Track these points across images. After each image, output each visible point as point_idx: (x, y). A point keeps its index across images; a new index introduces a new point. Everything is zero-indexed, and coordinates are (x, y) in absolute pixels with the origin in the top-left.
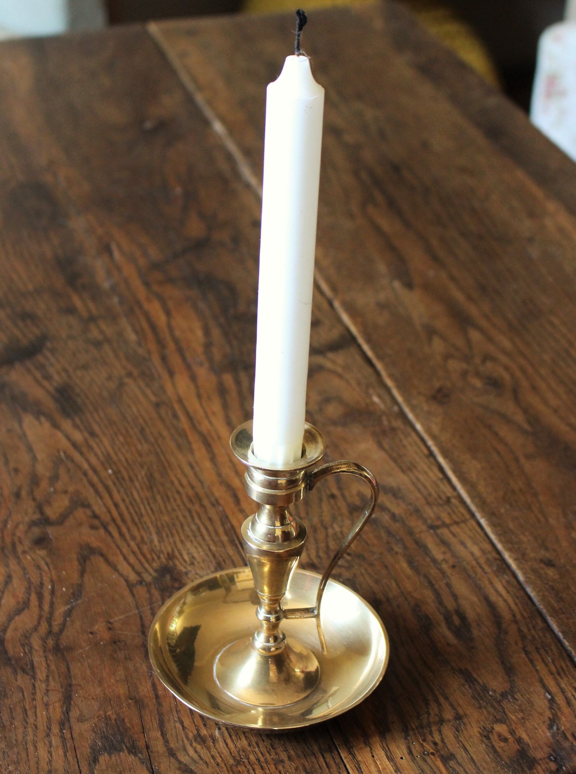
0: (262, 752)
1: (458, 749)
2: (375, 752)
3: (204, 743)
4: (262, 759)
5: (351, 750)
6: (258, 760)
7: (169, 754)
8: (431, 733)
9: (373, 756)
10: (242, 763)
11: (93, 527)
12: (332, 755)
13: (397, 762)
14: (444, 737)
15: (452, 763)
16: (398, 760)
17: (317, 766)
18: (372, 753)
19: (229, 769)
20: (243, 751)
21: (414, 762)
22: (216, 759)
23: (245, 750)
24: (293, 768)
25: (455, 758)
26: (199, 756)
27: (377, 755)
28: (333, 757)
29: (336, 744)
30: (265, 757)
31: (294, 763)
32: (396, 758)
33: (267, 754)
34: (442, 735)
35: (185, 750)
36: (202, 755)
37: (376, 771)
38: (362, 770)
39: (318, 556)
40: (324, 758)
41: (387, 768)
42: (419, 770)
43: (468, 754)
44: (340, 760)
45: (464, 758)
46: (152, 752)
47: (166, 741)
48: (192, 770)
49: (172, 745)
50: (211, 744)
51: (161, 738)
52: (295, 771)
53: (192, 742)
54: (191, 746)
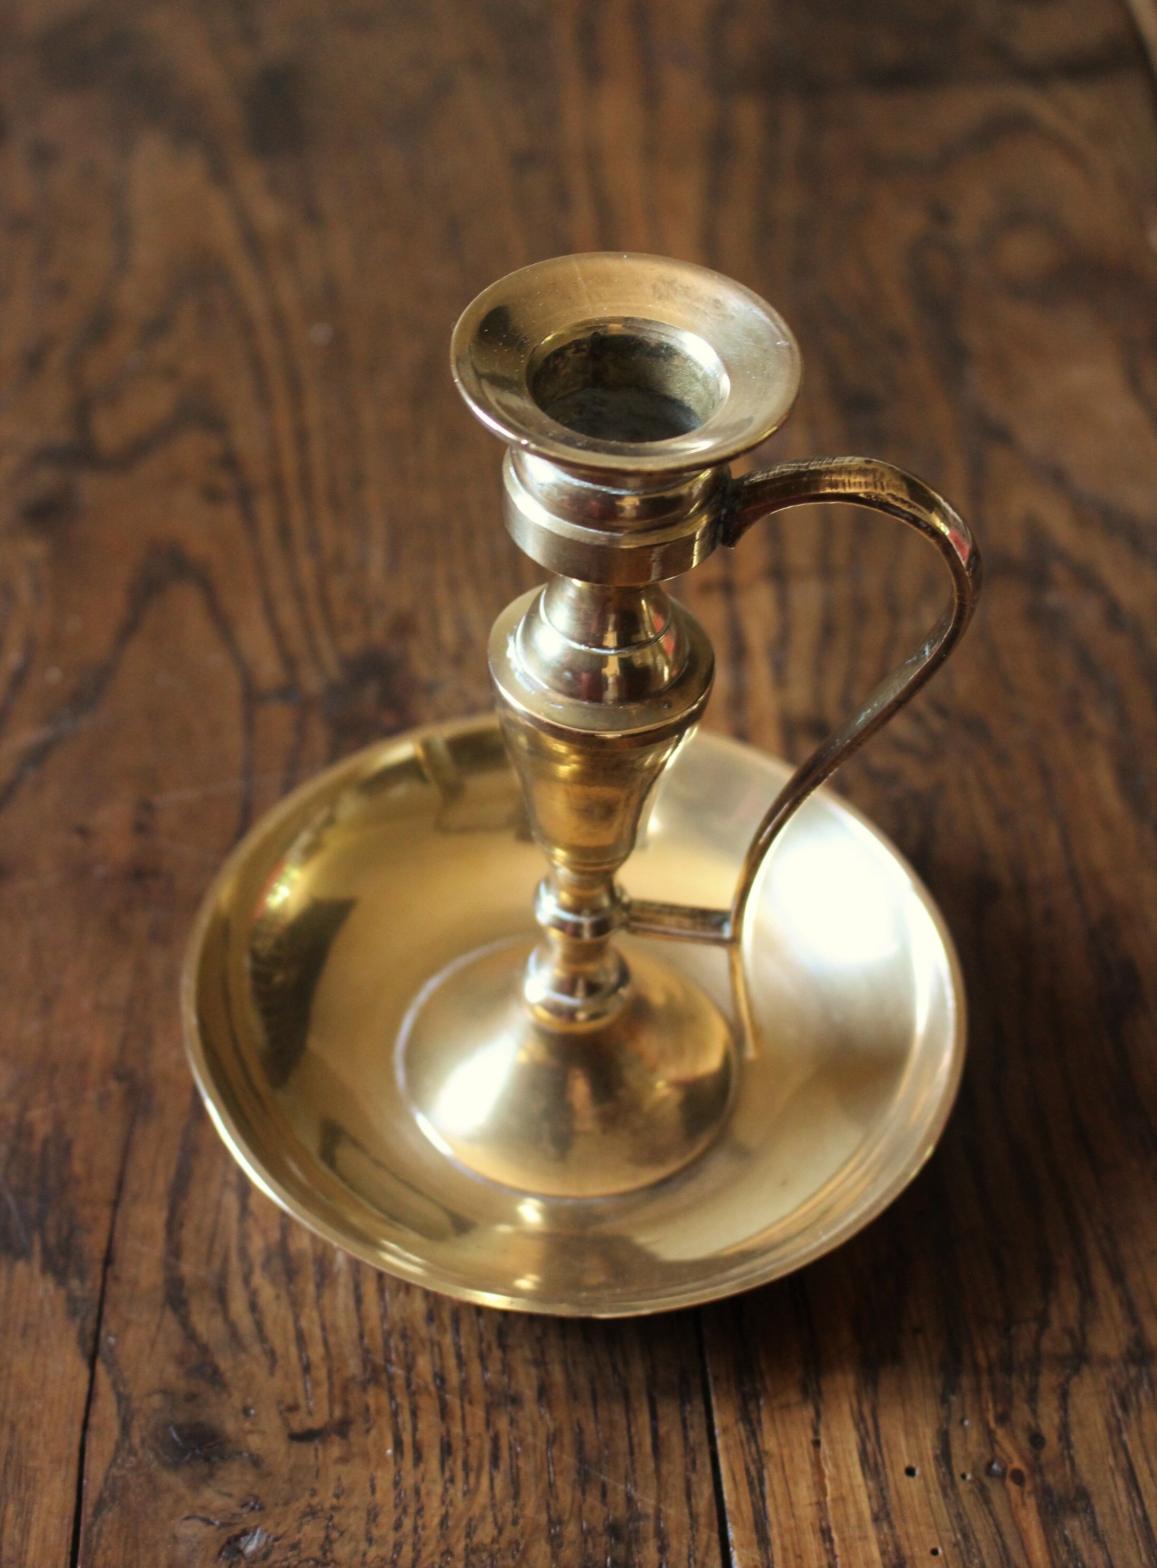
0: (463, 1351)
1: (1109, 1475)
2: (828, 1428)
3: (291, 1280)
4: (454, 1378)
5: (752, 1406)
6: (441, 1378)
7: (168, 1297)
8: (1032, 1397)
9: (817, 1443)
10: (384, 1378)
12: (682, 1411)
13: (891, 1485)
14: (1073, 1418)
15: (1074, 1527)
16: (896, 1476)
17: (622, 1445)
18: (816, 1432)
19: (337, 1391)
20: (404, 1336)
21: (945, 1495)
22: (307, 1347)
23: (409, 1333)
24: (542, 1432)
25: (1089, 1509)
26: (259, 1326)
27: (831, 1442)
28: (684, 1421)
29: (709, 1370)
30: (467, 1374)
31: (551, 1414)
32: (892, 1469)
33: (476, 1365)
34: (1065, 1410)
35: (222, 1296)
36: (269, 1324)
37: (811, 1504)
38: (767, 1489)
40: (654, 1416)
41: (851, 1499)
42: (954, 1530)
43: (1137, 1501)
44: (704, 1436)
45: (1117, 1516)
46: (117, 1279)
47: (175, 1250)
48: (216, 1371)
49: (188, 1268)
50: (311, 1289)
51: (161, 1234)
52: (544, 1447)
53: (252, 1270)
54: (246, 1281)
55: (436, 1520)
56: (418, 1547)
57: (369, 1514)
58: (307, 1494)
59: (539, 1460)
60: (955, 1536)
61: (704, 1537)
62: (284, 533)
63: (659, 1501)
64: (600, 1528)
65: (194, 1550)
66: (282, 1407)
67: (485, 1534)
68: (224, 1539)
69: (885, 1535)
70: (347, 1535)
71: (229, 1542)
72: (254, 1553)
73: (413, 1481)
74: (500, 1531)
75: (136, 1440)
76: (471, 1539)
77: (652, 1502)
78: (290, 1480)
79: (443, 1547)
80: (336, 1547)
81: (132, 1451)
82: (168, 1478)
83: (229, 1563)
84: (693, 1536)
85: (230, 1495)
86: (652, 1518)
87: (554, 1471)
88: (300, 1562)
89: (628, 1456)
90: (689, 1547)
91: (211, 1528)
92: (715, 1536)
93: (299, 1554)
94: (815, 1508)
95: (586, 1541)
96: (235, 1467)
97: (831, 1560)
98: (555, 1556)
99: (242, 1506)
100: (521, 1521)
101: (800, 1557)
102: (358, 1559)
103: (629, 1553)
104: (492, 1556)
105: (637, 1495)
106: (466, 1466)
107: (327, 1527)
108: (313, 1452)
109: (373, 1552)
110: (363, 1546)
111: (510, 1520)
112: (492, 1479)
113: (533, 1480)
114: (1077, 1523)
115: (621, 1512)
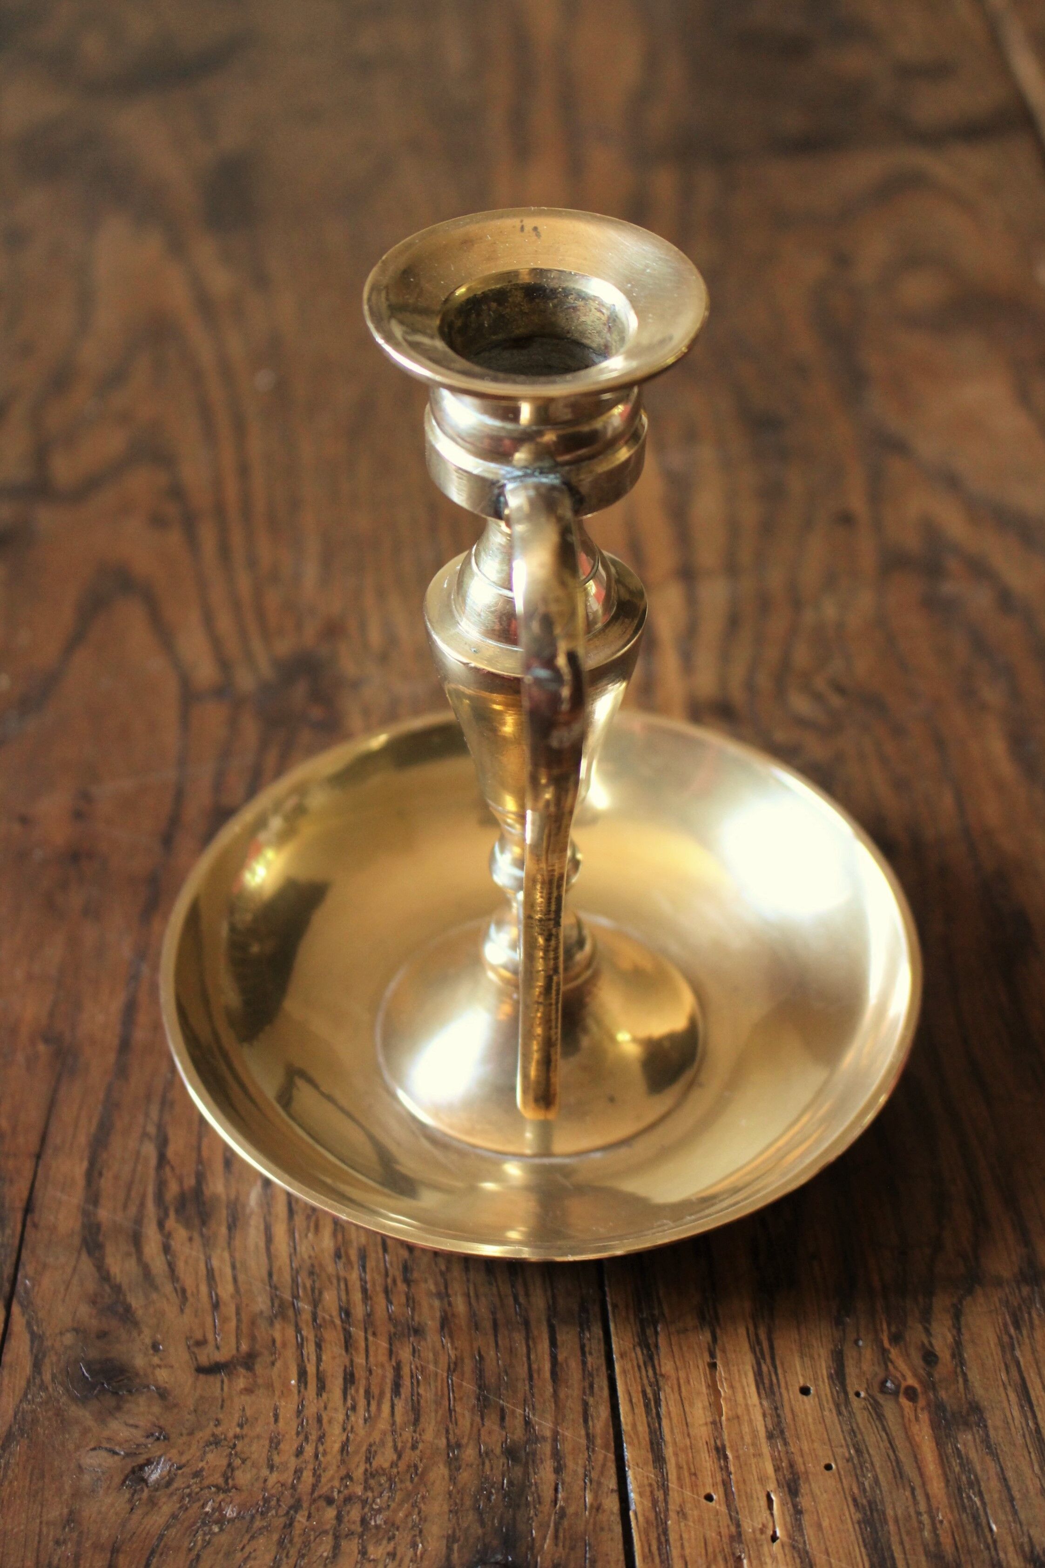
0: (369, 1286)
1: (1001, 1389)
2: (724, 1351)
3: (204, 1223)
4: (359, 1311)
5: (649, 1332)
6: (346, 1312)
7: (85, 1242)
8: (926, 1317)
9: (713, 1366)
10: (291, 1313)
11: (158, 521)
12: (581, 1339)
13: (786, 1404)
14: (966, 1337)
15: (967, 1441)
16: (791, 1396)
17: (522, 1371)
18: (712, 1355)
19: (244, 1327)
20: (311, 1273)
21: (839, 1413)
22: (217, 1286)
23: (317, 1270)
24: (443, 1361)
25: (982, 1423)
26: (171, 1266)
27: (726, 1364)
28: (582, 1347)
29: (608, 1299)
30: (372, 1307)
31: (452, 1343)
32: (787, 1389)
33: (381, 1299)
34: (959, 1330)
35: (136, 1240)
36: (181, 1266)
37: (706, 1424)
38: (663, 1410)
39: (750, 687)
40: (553, 1343)
41: (746, 1418)
42: (847, 1446)
43: (1029, 1415)
44: (602, 1361)
45: (1010, 1429)
46: (35, 1226)
47: (93, 1197)
48: (128, 1309)
49: (104, 1214)
50: (224, 1230)
51: (81, 1182)
52: (445, 1374)
53: (166, 1215)
54: (161, 1225)
55: (337, 1446)
56: (318, 1472)
57: (271, 1441)
58: (212, 1424)
59: (440, 1387)
60: (847, 1450)
61: (601, 1457)
62: (225, 552)
63: (556, 1423)
64: (498, 1451)
65: (99, 1479)
66: (191, 1342)
67: (385, 1458)
68: (129, 1468)
69: (779, 1452)
70: (249, 1463)
71: (133, 1471)
72: (157, 1481)
73: (315, 1410)
74: (400, 1457)
75: (47, 1377)
76: (371, 1464)
77: (550, 1425)
78: (195, 1411)
79: (343, 1472)
80: (238, 1474)
81: (43, 1387)
82: (75, 1411)
83: (132, 1491)
84: (589, 1456)
85: (136, 1427)
86: (549, 1440)
87: (454, 1398)
88: (201, 1489)
89: (527, 1382)
90: (585, 1467)
91: (116, 1458)
92: (611, 1456)
93: (201, 1482)
94: (710, 1426)
95: (483, 1464)
96: (142, 1400)
97: (725, 1477)
98: (453, 1479)
99: (148, 1437)
100: (421, 1446)
101: (695, 1474)
102: (259, 1485)
103: (526, 1474)
104: (390, 1479)
105: (534, 1419)
106: (368, 1394)
107: (231, 1454)
108: (218, 1385)
109: (273, 1478)
110: (265, 1472)
111: (409, 1445)
112: (393, 1407)
113: (433, 1407)
114: (970, 1437)
115: (519, 1434)
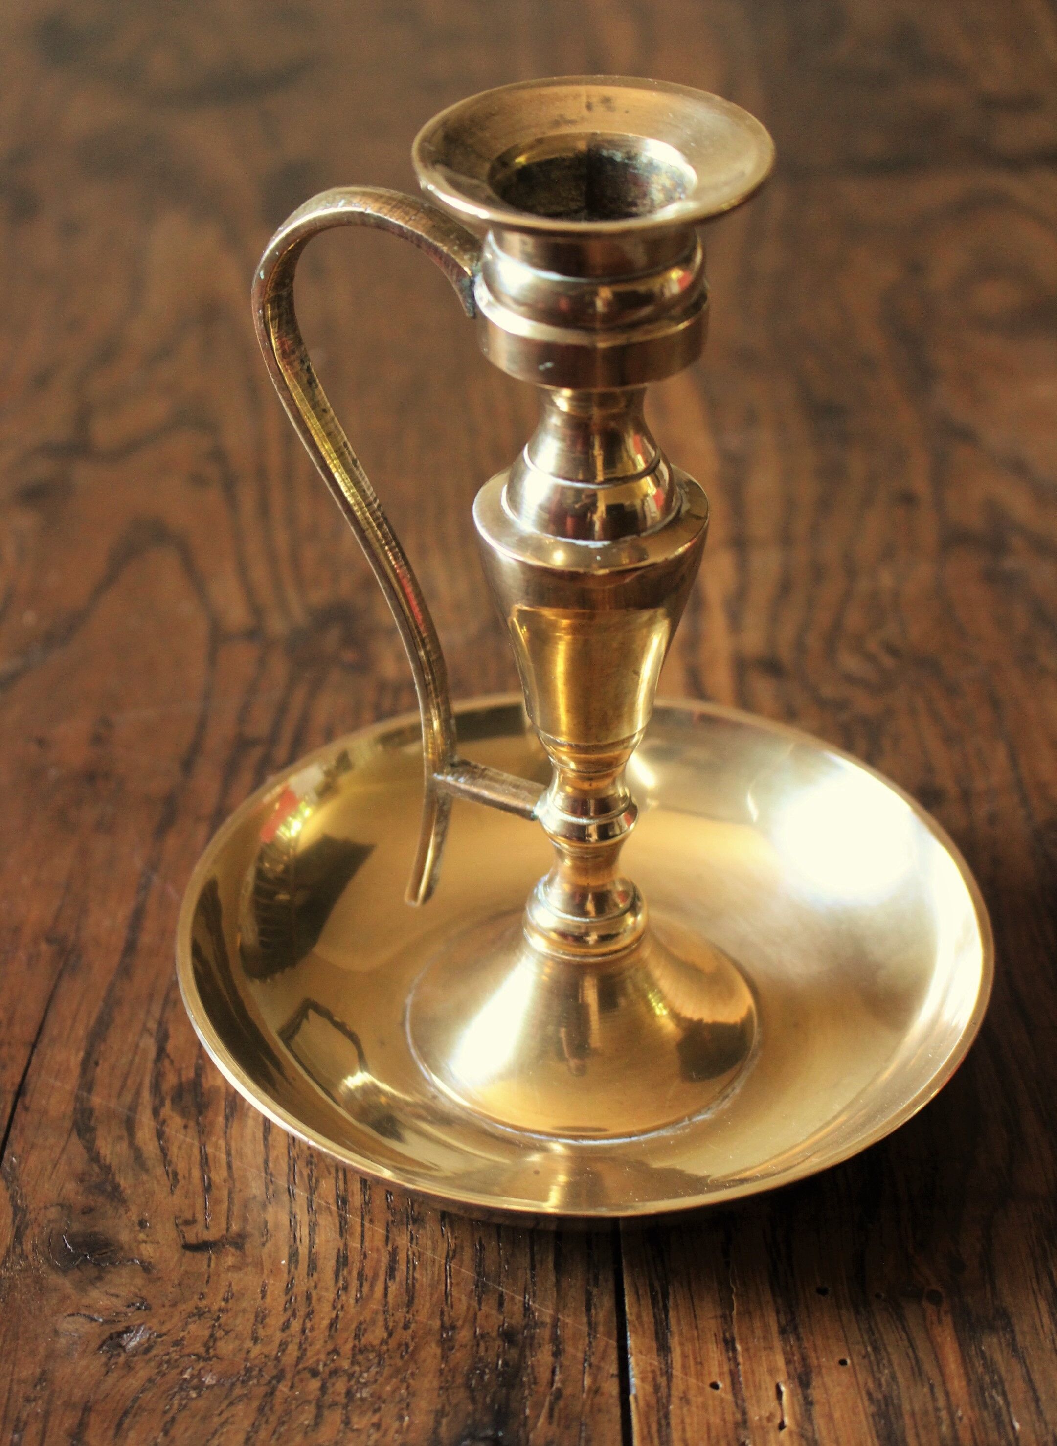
1: (1031, 1297)
2: (738, 1250)
3: (200, 1113)
4: (357, 1200)
6: (343, 1199)
7: (75, 1123)
10: (285, 1197)
16: (807, 1295)
17: (524, 1261)
18: (726, 1254)
19: (236, 1210)
20: (309, 1163)
21: (857, 1312)
22: (210, 1171)
23: (315, 1160)
24: (443, 1249)
25: (1010, 1328)
26: (164, 1151)
28: (589, 1241)
30: (370, 1195)
31: (452, 1234)
32: (803, 1288)
35: (130, 1125)
36: (174, 1150)
37: (716, 1317)
38: (671, 1303)
44: (609, 1254)
45: (1038, 1334)
46: (26, 1109)
47: (88, 1085)
48: (116, 1187)
49: (97, 1100)
50: (221, 1120)
51: (76, 1071)
52: (443, 1261)
53: (162, 1104)
54: (156, 1112)
55: (326, 1322)
56: (304, 1346)
57: (257, 1317)
58: (196, 1297)
59: (437, 1273)
60: (866, 1348)
61: (602, 1344)
62: (264, 509)
63: (557, 1310)
64: (494, 1334)
65: (75, 1343)
66: (180, 1221)
67: (377, 1334)
68: (107, 1334)
69: (791, 1347)
70: (232, 1335)
71: (111, 1338)
72: (136, 1348)
73: (305, 1289)
74: (390, 1335)
75: (28, 1247)
76: (360, 1341)
77: (551, 1312)
78: (180, 1284)
79: (330, 1347)
80: (220, 1344)
81: (23, 1256)
82: (54, 1279)
83: (109, 1355)
84: (590, 1343)
85: (117, 1296)
86: (549, 1326)
87: (451, 1283)
88: (181, 1357)
89: (528, 1272)
90: (585, 1353)
91: (94, 1324)
92: (613, 1343)
93: (181, 1350)
94: (719, 1320)
95: (478, 1345)
96: (124, 1272)
97: (733, 1367)
98: (444, 1358)
99: (128, 1306)
100: (413, 1326)
101: (701, 1363)
102: (243, 1355)
103: (522, 1356)
104: (379, 1356)
105: (534, 1305)
106: (361, 1276)
107: (214, 1326)
108: (205, 1262)
109: (256, 1350)
110: (249, 1344)
111: (401, 1324)
112: (386, 1288)
113: (429, 1290)
114: (995, 1340)
115: (518, 1319)
